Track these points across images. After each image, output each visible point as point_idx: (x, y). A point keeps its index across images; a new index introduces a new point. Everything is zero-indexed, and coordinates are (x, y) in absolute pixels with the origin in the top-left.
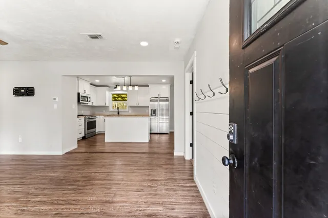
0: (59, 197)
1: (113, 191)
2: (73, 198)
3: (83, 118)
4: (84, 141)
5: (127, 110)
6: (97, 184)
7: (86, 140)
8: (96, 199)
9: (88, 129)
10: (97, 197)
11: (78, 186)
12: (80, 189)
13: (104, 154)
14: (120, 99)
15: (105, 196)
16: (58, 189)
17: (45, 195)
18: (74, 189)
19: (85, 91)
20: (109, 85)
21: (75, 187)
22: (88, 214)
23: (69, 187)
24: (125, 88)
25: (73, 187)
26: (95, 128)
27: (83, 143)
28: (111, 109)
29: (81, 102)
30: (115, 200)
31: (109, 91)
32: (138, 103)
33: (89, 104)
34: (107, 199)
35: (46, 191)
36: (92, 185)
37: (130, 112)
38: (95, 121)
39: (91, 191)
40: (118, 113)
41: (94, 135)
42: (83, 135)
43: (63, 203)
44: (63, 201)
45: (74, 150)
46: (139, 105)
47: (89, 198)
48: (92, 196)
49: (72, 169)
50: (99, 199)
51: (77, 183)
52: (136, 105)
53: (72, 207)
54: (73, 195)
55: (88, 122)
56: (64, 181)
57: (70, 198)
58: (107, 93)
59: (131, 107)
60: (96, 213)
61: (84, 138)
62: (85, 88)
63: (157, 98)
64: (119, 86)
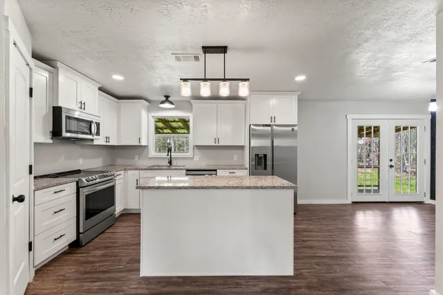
5: (190, 154)
9: (87, 218)
19: (82, 106)
20: (150, 98)
28: (152, 152)
29: (65, 134)
31: (149, 110)
32: (217, 140)
33: (96, 142)
37: (197, 158)
38: (112, 188)
40: (170, 163)
42: (72, 237)
46: (221, 144)
52: (212, 144)
55: (88, 196)
58: (144, 114)
59: (199, 147)
63: (269, 125)
64: (185, 80)
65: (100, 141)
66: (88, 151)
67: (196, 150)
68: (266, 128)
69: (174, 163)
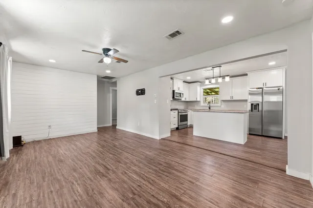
0: (145, 172)
1: (184, 187)
2: (153, 178)
3: (177, 112)
4: (177, 132)
5: (219, 105)
6: (173, 173)
7: (179, 131)
8: (168, 188)
9: (180, 122)
10: (169, 186)
11: (160, 169)
12: (160, 173)
13: (188, 147)
14: (213, 93)
15: (175, 189)
16: (146, 166)
17: (139, 167)
18: (156, 171)
19: (179, 88)
20: (200, 81)
21: (157, 169)
22: (157, 198)
23: (154, 168)
24: (213, 81)
25: (156, 168)
26: (187, 121)
27: (176, 133)
28: (202, 104)
29: (175, 98)
30: (183, 198)
31: (201, 86)
32: (232, 97)
33: (182, 100)
34: (176, 194)
35: (141, 165)
36: (170, 173)
37: (223, 106)
38: (187, 115)
39: (167, 178)
40: (210, 108)
41: (186, 127)
42: (176, 126)
43: (146, 179)
44: (146, 177)
45: (168, 137)
46: (234, 99)
47: (163, 184)
48: (165, 183)
49: (160, 153)
50: (171, 190)
51: (159, 166)
52: (230, 99)
53: (150, 186)
54: (154, 175)
55: (180, 115)
56: (152, 161)
57: (150, 177)
58: (199, 88)
59: (224, 101)
60: (162, 202)
61: (177, 129)
62: (179, 86)
63: (261, 88)
64: (207, 79)
65: (183, 99)
66: (180, 103)
67: (223, 103)
68: (259, 90)
69: (211, 108)
